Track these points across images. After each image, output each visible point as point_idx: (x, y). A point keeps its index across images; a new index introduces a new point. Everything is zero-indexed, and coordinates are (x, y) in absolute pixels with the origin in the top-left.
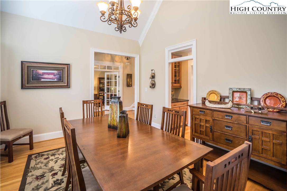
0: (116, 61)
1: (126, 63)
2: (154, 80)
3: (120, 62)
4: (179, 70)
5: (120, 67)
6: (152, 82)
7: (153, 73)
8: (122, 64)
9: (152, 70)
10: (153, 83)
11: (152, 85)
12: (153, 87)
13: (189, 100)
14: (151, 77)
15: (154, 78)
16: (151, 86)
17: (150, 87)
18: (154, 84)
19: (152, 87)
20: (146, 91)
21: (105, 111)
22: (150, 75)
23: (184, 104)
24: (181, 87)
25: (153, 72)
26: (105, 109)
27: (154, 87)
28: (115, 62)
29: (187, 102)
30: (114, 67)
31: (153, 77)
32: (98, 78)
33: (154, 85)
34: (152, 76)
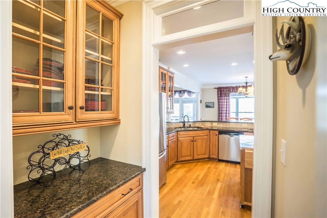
13: (145, 170)
29: (139, 177)
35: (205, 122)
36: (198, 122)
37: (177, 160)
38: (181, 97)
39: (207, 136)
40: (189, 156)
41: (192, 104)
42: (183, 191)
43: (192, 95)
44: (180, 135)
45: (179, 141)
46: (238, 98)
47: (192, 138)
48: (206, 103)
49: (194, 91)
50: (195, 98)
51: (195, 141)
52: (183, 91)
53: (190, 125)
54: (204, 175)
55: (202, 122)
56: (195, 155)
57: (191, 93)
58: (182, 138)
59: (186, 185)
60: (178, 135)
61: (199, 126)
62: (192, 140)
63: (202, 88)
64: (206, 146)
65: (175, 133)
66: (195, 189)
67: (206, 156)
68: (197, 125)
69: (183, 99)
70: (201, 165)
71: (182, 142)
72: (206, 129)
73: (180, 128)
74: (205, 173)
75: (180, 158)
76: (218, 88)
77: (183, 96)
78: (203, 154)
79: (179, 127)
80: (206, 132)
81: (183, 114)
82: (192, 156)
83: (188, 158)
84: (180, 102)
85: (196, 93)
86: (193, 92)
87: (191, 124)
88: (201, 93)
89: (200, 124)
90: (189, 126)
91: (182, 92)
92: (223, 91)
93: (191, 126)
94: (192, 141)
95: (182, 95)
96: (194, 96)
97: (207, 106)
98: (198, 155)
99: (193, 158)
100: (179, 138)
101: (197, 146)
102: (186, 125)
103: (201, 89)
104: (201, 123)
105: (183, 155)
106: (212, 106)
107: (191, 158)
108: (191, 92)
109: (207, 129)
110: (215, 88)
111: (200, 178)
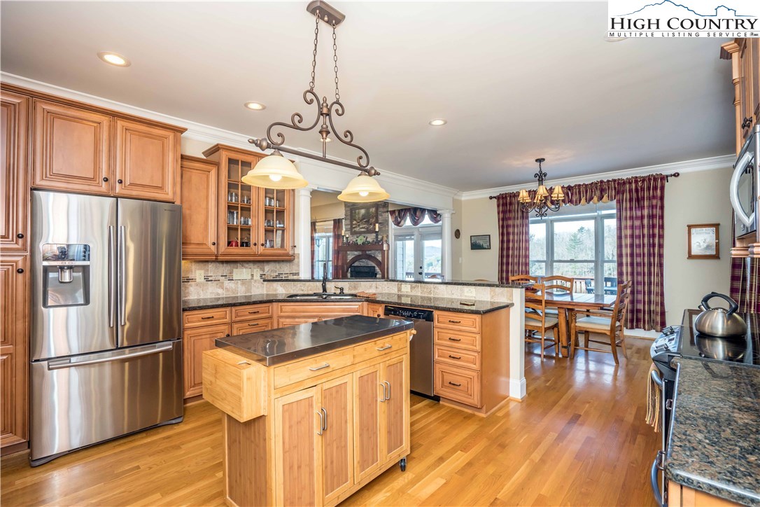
38: (416, 223)
44: (282, 311)
46: (552, 221)
47: (316, 320)
48: (473, 238)
52: (420, 209)
53: (342, 289)
58: (288, 319)
60: (279, 310)
65: (267, 304)
69: (420, 229)
76: (498, 198)
77: (421, 221)
80: (356, 307)
81: (421, 268)
84: (415, 237)
88: (453, 212)
91: (418, 211)
92: (511, 204)
95: (419, 218)
97: (475, 246)
100: (281, 320)
103: (454, 200)
106: (485, 246)
110: (491, 198)
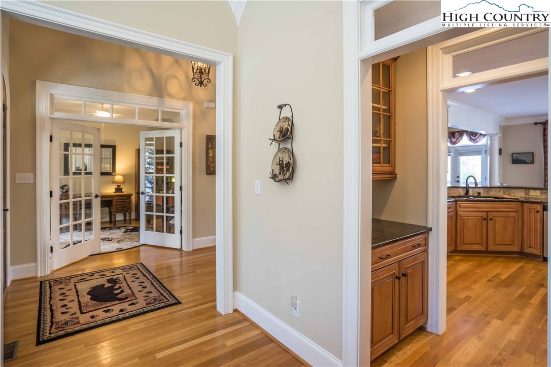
0: (170, 96)
1: (205, 103)
2: (289, 146)
3: (185, 99)
4: (389, 110)
5: (183, 113)
6: (280, 155)
7: (287, 118)
8: (192, 104)
9: (280, 107)
10: (286, 159)
11: (282, 167)
12: (286, 177)
13: (431, 229)
14: (278, 134)
15: (288, 138)
16: (277, 171)
17: (274, 177)
18: (288, 165)
19: (281, 177)
20: (258, 191)
21: (141, 248)
22: (274, 127)
23: (414, 247)
24: (396, 178)
25: (286, 112)
26: (142, 242)
27: (291, 178)
28: (165, 96)
29: (425, 235)
30: (163, 112)
31: (285, 134)
32: (136, 150)
33: (288, 170)
34: (281, 131)
35: (510, 189)
36: (495, 189)
37: (456, 248)
38: (454, 143)
39: (517, 212)
40: (479, 244)
41: (480, 156)
42: (472, 287)
43: (478, 140)
44: (460, 208)
45: (459, 217)
47: (484, 213)
48: (514, 155)
49: (483, 133)
50: (486, 145)
51: (491, 219)
52: (459, 132)
53: (479, 193)
54: (510, 275)
55: (505, 189)
56: (491, 243)
57: (476, 136)
58: (465, 213)
59: (476, 282)
60: (458, 206)
61: (497, 195)
62: (485, 217)
63: (503, 124)
64: (514, 231)
65: (452, 203)
66: (493, 288)
67: (515, 248)
68: (493, 193)
69: (457, 148)
70: (503, 262)
71: (464, 219)
72: (514, 200)
73: (459, 197)
74: (513, 273)
75: (460, 246)
76: (544, 124)
77: (459, 142)
78: (508, 243)
79: (458, 195)
80: (513, 205)
81: (458, 177)
82: (484, 244)
83: (476, 248)
84: (452, 155)
85: (488, 135)
86: (481, 134)
87: (481, 191)
88: (500, 135)
89: (500, 192)
90: (476, 195)
91: (457, 134)
93: (482, 195)
94: (485, 219)
95: (457, 139)
96: (483, 141)
97: (516, 161)
98: (496, 244)
99: (487, 247)
100: (460, 213)
101: (494, 228)
102: (471, 193)
103: (500, 126)
104: (502, 190)
105: (467, 240)
106: (528, 161)
107: (482, 248)
108: (477, 134)
109: (517, 200)
110: (536, 123)
111: (503, 277)
